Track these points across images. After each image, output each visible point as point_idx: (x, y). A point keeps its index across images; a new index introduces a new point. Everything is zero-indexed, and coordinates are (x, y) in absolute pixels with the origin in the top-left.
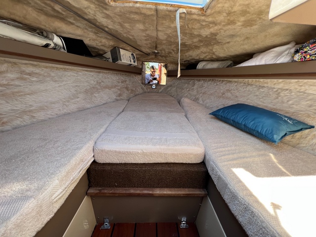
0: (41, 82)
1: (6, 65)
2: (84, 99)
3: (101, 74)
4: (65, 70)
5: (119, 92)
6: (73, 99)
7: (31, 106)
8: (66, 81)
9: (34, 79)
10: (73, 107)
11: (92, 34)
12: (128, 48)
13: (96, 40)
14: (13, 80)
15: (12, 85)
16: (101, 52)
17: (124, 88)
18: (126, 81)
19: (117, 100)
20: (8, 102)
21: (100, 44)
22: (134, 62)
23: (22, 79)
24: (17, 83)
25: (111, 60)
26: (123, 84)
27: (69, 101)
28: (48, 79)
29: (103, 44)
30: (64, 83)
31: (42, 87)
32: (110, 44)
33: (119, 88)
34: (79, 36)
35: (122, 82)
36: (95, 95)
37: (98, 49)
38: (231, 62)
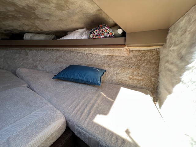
38: (54, 36)
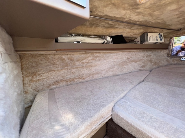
0: (99, 60)
1: (89, 54)
2: (117, 69)
3: (131, 53)
4: (111, 53)
5: (143, 64)
6: (111, 69)
7: (93, 72)
8: (110, 59)
9: (97, 59)
10: (111, 73)
11: (128, 29)
12: (156, 31)
13: (131, 32)
14: (90, 60)
15: (89, 62)
16: (133, 39)
17: (148, 61)
18: (150, 56)
19: (140, 70)
20: (86, 70)
21: (132, 34)
22: (161, 40)
23: (93, 59)
24: (91, 61)
25: (139, 43)
26: (147, 58)
27: (109, 70)
28: (102, 58)
29: (134, 33)
30: (109, 60)
31: (99, 63)
32: (140, 32)
33: (144, 61)
34: (121, 33)
35: (147, 57)
36: (125, 66)
37: (131, 37)
